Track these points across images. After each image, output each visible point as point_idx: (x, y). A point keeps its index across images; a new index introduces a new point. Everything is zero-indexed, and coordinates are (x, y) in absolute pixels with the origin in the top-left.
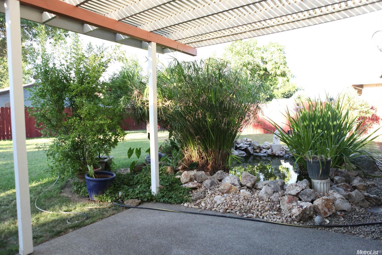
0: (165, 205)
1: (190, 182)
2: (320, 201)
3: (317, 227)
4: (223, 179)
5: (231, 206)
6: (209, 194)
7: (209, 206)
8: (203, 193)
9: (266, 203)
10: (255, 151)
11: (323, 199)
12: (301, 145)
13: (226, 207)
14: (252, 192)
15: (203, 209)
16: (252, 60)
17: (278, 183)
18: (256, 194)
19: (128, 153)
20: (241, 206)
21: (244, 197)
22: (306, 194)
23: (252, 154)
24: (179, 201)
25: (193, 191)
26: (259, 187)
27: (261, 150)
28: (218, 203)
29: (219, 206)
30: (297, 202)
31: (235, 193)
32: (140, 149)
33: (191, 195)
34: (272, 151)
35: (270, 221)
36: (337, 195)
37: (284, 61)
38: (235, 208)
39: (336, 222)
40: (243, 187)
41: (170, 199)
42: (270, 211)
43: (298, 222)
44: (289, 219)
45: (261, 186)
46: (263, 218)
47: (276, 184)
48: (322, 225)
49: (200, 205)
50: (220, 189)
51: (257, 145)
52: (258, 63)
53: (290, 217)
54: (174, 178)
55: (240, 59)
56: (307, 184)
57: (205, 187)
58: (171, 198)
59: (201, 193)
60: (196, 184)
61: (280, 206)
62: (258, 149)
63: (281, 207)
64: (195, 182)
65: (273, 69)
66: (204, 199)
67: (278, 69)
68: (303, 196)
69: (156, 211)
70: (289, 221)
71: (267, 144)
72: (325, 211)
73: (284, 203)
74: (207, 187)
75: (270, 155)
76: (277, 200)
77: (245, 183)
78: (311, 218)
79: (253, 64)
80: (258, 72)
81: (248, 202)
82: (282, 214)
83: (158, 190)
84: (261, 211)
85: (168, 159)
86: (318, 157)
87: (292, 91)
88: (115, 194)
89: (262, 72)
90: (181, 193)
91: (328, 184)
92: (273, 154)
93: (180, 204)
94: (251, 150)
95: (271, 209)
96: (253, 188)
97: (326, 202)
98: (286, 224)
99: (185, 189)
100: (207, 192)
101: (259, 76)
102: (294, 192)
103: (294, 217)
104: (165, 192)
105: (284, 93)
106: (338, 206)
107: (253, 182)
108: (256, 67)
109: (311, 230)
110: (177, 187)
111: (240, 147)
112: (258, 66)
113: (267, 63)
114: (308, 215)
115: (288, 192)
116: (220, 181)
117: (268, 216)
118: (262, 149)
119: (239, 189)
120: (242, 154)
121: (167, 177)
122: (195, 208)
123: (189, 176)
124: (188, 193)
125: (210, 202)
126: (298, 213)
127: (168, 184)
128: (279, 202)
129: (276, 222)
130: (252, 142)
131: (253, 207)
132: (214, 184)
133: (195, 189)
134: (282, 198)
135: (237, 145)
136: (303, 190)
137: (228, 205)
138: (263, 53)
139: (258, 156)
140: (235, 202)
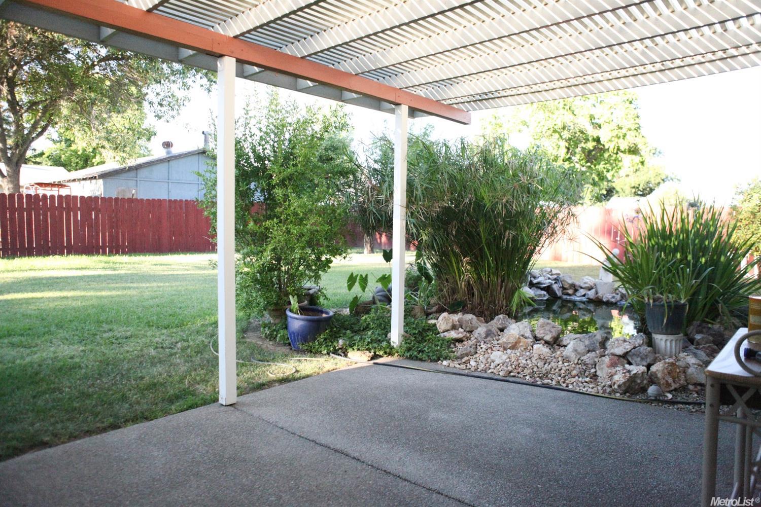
0: (411, 361)
1: (452, 330)
2: (661, 365)
3: (651, 401)
4: (506, 328)
5: (517, 367)
6: (483, 350)
7: (483, 366)
8: (473, 346)
9: (573, 365)
10: (565, 291)
11: (665, 363)
12: (637, 277)
13: (510, 368)
14: (552, 350)
15: (473, 369)
16: (572, 120)
17: (596, 337)
18: (558, 353)
19: (348, 282)
20: (532, 369)
21: (540, 355)
22: (639, 355)
23: (560, 298)
24: (435, 357)
25: (457, 344)
26: (564, 343)
27: (576, 290)
28: (497, 362)
29: (498, 367)
30: (624, 366)
31: (525, 349)
32: (367, 276)
33: (454, 349)
34: (597, 293)
35: (578, 390)
36: (691, 360)
37: (636, 124)
38: (523, 371)
39: (683, 398)
40: (538, 342)
41: (420, 354)
42: (579, 378)
43: (621, 394)
44: (608, 390)
45: (568, 342)
46: (567, 386)
47: (594, 339)
48: (658, 400)
49: (468, 365)
50: (500, 342)
51: (570, 282)
52: (582, 127)
53: (611, 386)
54: (426, 322)
55: (548, 118)
56: (643, 340)
57: (476, 338)
58: (422, 351)
59: (471, 347)
60: (461, 333)
61: (596, 372)
62: (571, 288)
63: (598, 373)
64: (460, 330)
65: (613, 139)
66: (475, 356)
67: (624, 139)
68: (634, 357)
69: (400, 369)
70: (608, 391)
71: (588, 281)
72: (667, 381)
73: (602, 366)
74: (479, 339)
75: (592, 299)
76: (592, 362)
77: (542, 335)
78: (644, 390)
79: (572, 128)
80: (583, 145)
81: (545, 364)
82: (599, 382)
83: (402, 339)
84: (564, 377)
85: (413, 296)
86: (664, 297)
87: (653, 182)
88: (332, 342)
89: (590, 145)
90: (438, 345)
91: (678, 341)
92: (597, 298)
93: (436, 361)
94: (559, 290)
95: (582, 374)
96: (555, 343)
97: (670, 368)
98: (603, 395)
99: (443, 340)
100: (480, 346)
101: (584, 152)
102: (620, 351)
103: (616, 386)
104: (413, 343)
105: (637, 185)
106: (692, 376)
107: (555, 334)
108: (579, 133)
109: (639, 405)
110: (430, 336)
111: (539, 283)
112: (582, 132)
113: (600, 126)
114: (639, 384)
115: (610, 350)
116: (502, 330)
117: (575, 383)
118: (579, 289)
119: (532, 344)
120: (540, 295)
121: (414, 321)
122: (459, 368)
123: (451, 321)
124: (449, 347)
125: (484, 361)
126: (622, 381)
127: (416, 332)
128: (595, 365)
129: (587, 392)
130: (561, 276)
131: (553, 370)
132: (492, 335)
133: (460, 341)
134: (600, 359)
135: (532, 279)
136: (634, 348)
137: (513, 366)
138: (594, 106)
139: (570, 301)
140: (524, 362)
